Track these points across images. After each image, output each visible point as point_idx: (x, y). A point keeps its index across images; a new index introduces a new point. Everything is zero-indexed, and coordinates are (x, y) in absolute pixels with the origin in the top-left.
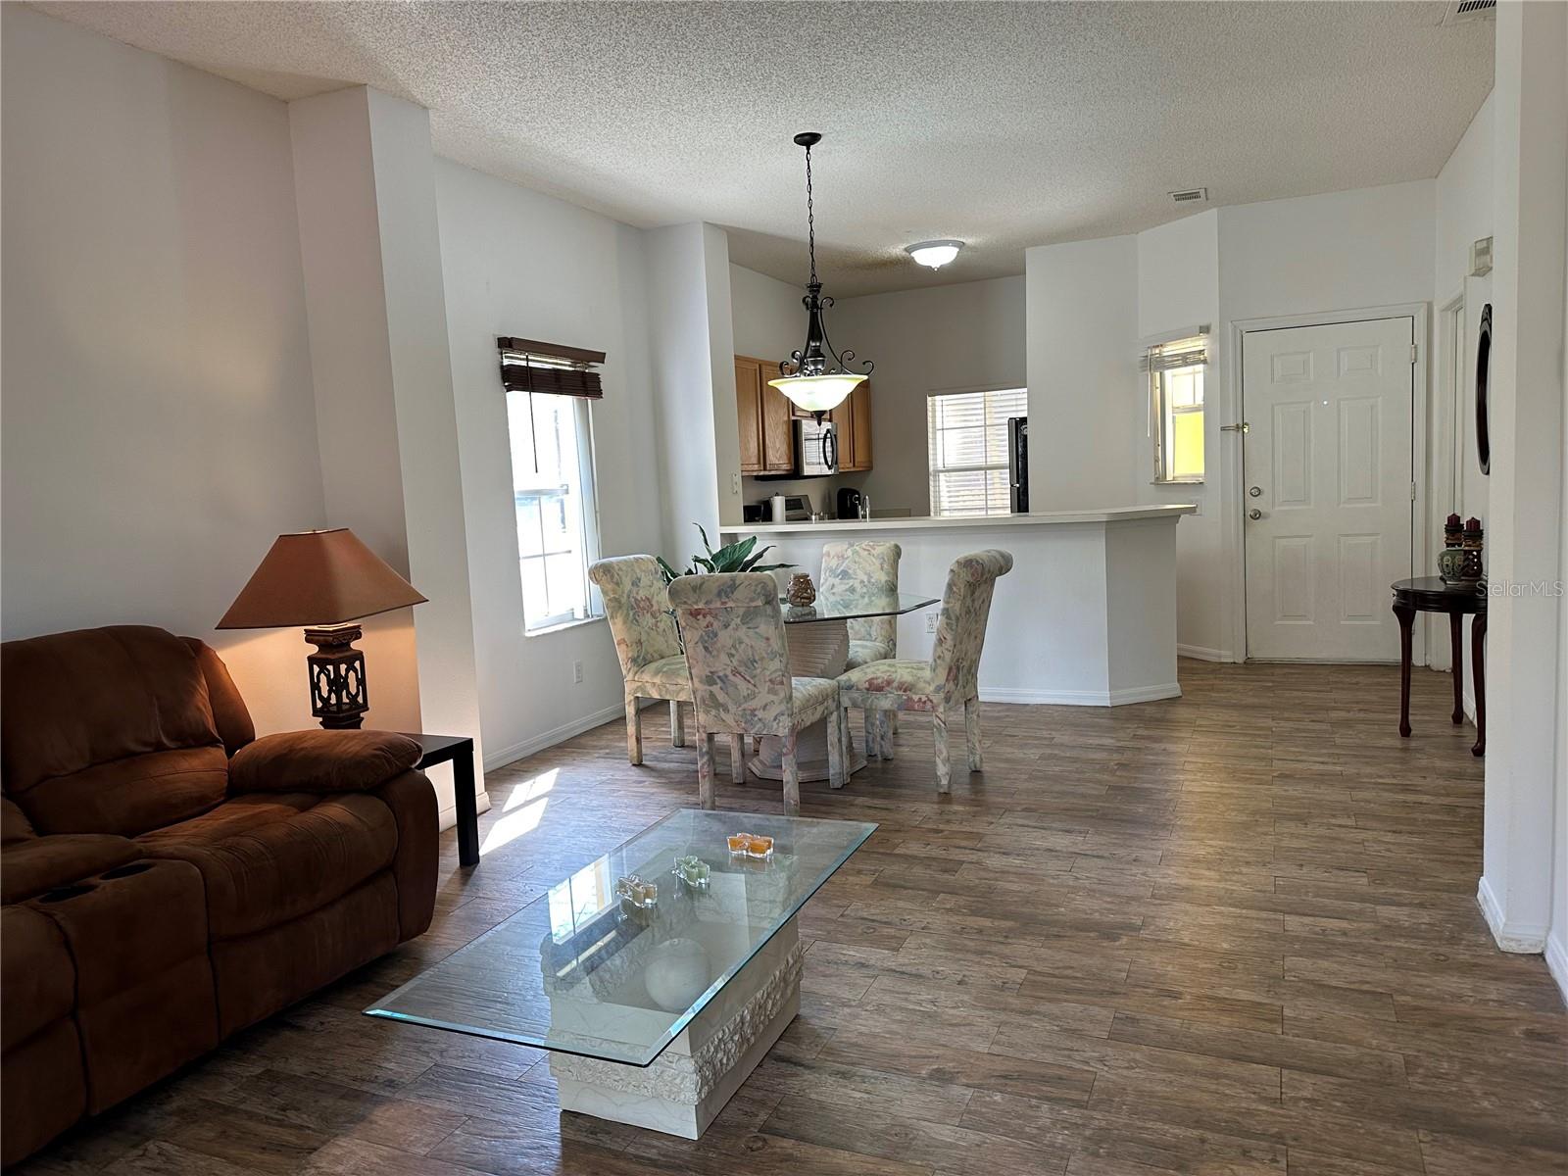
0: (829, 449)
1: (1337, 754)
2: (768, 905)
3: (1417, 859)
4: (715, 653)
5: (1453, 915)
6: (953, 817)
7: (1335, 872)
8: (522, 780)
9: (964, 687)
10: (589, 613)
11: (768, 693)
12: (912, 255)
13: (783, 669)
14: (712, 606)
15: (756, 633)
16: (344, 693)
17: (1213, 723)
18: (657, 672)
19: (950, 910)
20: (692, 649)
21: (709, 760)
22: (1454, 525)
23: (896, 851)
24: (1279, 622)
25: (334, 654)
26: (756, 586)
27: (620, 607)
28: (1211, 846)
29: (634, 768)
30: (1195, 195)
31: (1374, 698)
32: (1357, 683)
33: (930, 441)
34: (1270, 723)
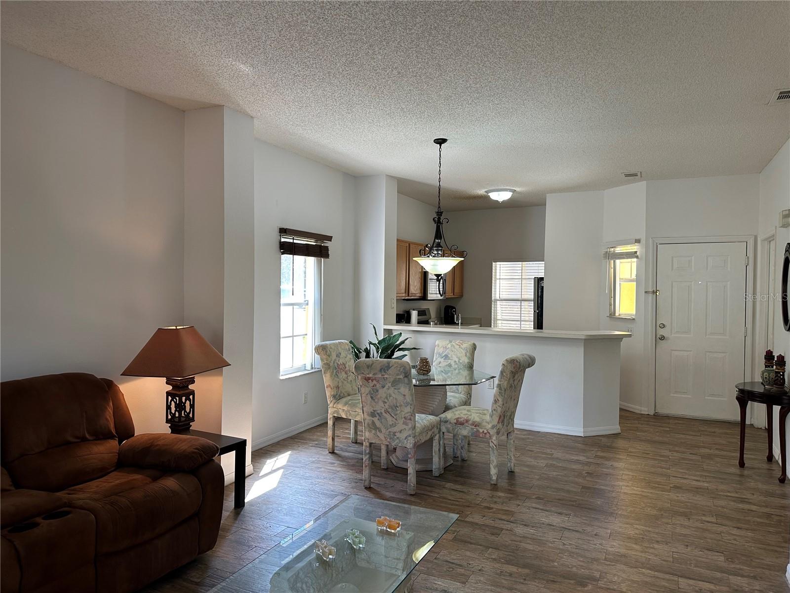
0: (441, 287)
1: (706, 476)
2: (396, 561)
3: (751, 547)
4: (376, 400)
5: (772, 586)
6: (498, 500)
7: (706, 552)
8: (271, 457)
9: (507, 426)
10: (313, 366)
11: (403, 424)
12: (489, 194)
13: (412, 412)
14: (376, 376)
15: (398, 392)
16: (183, 412)
17: (638, 450)
18: (346, 404)
19: (495, 559)
20: (364, 398)
21: (369, 458)
22: (769, 356)
23: (467, 519)
24: (672, 395)
25: (180, 391)
26: (400, 367)
27: (329, 368)
28: (637, 529)
29: (329, 454)
30: (636, 175)
31: (724, 442)
32: (714, 432)
33: (493, 284)
34: (667, 453)
